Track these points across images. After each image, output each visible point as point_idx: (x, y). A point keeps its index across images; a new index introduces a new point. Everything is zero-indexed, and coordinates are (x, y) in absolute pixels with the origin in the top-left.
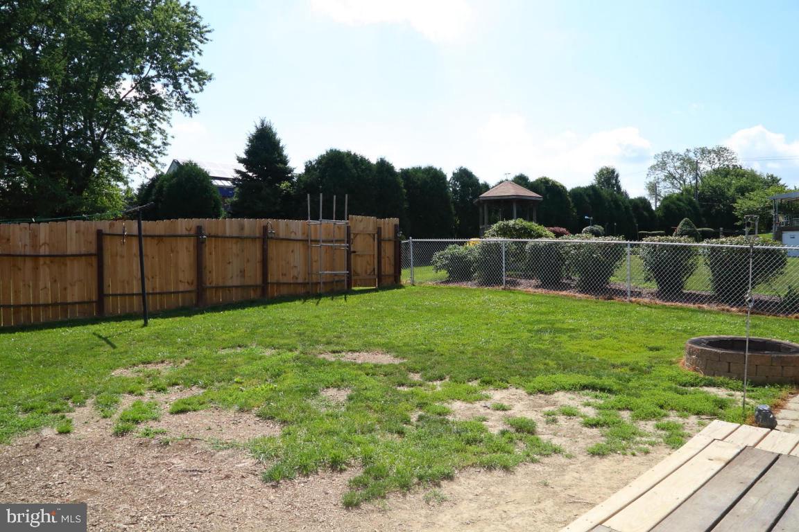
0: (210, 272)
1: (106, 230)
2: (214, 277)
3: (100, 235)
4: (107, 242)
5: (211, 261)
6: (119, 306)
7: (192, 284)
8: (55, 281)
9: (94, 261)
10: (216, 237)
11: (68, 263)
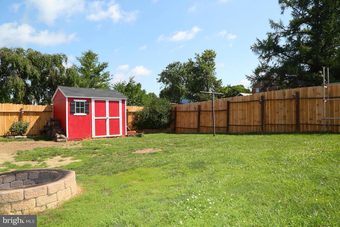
0: (268, 117)
1: (231, 101)
2: (270, 119)
3: (228, 103)
4: (231, 105)
5: (268, 111)
6: (234, 129)
7: (260, 122)
8: (217, 119)
9: (226, 112)
10: (271, 100)
11: (220, 113)
